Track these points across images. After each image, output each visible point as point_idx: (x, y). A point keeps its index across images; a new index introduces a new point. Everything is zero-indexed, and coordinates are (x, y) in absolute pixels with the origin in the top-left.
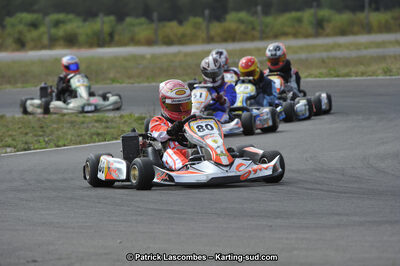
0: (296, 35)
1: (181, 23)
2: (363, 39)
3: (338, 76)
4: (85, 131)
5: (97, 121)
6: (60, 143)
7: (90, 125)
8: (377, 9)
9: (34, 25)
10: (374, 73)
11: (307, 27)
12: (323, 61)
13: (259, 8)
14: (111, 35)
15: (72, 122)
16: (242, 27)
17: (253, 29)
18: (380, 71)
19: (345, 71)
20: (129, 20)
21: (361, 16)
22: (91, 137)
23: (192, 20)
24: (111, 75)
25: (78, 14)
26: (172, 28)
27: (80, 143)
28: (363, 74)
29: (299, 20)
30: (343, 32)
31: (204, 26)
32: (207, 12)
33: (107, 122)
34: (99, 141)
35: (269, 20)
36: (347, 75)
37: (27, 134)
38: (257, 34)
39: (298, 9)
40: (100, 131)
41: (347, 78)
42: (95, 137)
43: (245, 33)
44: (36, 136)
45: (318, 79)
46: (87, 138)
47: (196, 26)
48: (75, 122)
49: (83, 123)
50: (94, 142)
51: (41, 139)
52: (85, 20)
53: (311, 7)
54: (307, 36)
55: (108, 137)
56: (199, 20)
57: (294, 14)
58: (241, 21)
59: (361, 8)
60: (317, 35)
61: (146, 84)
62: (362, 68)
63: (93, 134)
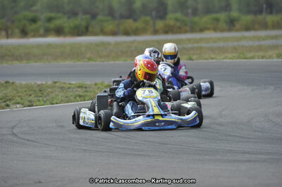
0: (215, 30)
1: (135, 20)
2: (262, 33)
3: (246, 58)
4: (71, 94)
5: (79, 87)
6: (54, 102)
7: (75, 90)
8: (271, 13)
9: (34, 20)
10: (270, 57)
11: (222, 24)
12: (235, 49)
13: (190, 11)
14: (87, 28)
15: (61, 88)
16: (178, 24)
17: (186, 25)
18: (274, 56)
19: (251, 55)
20: (100, 17)
21: (260, 17)
22: (75, 98)
23: (143, 18)
24: (88, 56)
25: (64, 13)
26: (130, 23)
27: (68, 102)
28: (263, 57)
29: (217, 20)
30: (247, 29)
31: (151, 22)
32: (154, 13)
33: (86, 88)
34: (81, 101)
35: (196, 19)
36: (252, 58)
37: (30, 95)
38: (188, 28)
39: (217, 12)
40: (81, 94)
41: (252, 60)
42: (78, 98)
43: (179, 28)
44: (37, 96)
45: (231, 60)
46: (72, 98)
47: (146, 23)
48: (64, 87)
49: (69, 88)
50: (78, 101)
51: (41, 99)
52: (69, 18)
53: (226, 10)
54: (222, 31)
55: (87, 98)
56: (148, 18)
57: (214, 15)
58: (177, 20)
59: (260, 12)
60: (230, 30)
61: (112, 62)
62: (261, 54)
63: (76, 96)
